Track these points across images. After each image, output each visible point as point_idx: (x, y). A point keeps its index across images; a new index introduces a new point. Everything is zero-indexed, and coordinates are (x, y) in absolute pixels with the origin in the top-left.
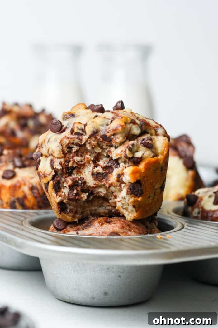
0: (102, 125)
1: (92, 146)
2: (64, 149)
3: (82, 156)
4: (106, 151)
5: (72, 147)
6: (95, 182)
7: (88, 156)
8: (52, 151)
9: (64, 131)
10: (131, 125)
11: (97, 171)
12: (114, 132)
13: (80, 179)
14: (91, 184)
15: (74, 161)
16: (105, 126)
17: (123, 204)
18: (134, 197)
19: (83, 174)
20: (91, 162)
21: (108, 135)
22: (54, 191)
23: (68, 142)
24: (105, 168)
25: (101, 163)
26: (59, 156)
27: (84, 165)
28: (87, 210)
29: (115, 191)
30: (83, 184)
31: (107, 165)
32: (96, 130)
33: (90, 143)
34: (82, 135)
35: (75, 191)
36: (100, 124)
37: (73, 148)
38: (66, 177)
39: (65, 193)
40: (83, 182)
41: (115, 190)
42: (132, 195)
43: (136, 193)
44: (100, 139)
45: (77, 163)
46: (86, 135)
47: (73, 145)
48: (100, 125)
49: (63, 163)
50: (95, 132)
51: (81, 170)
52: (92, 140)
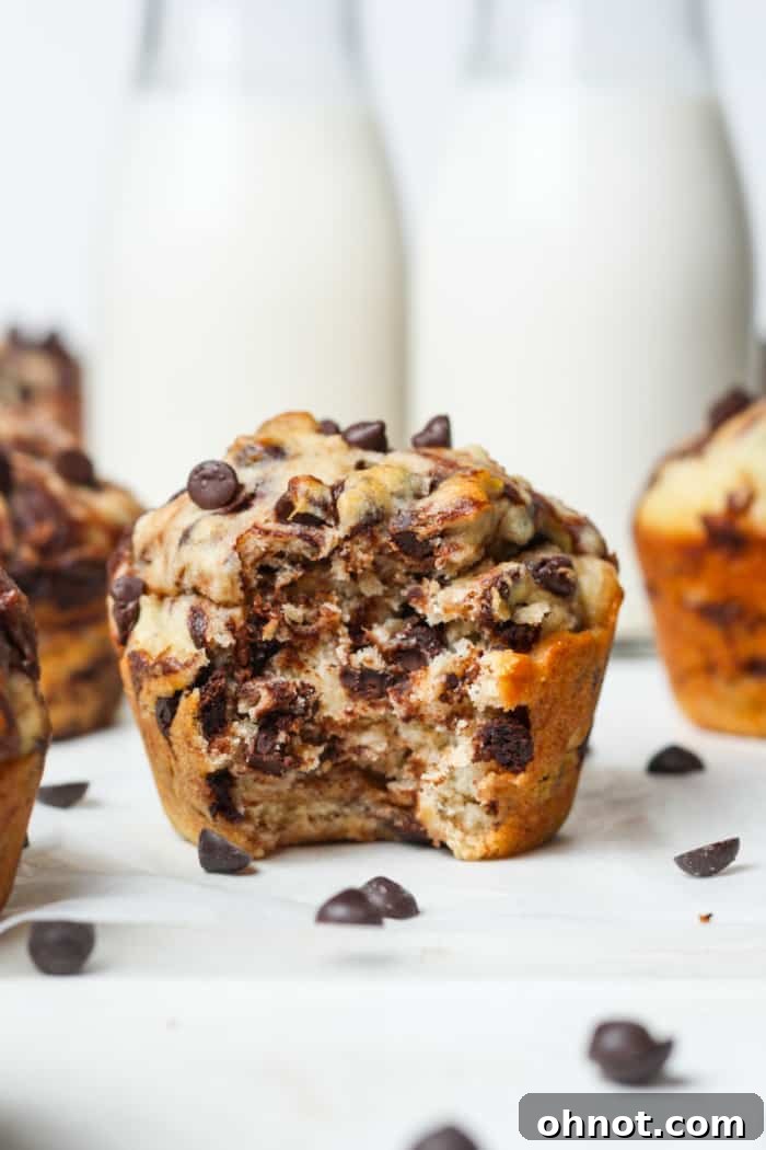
0: (401, 496)
1: (355, 568)
2: (247, 571)
3: (308, 605)
4: (404, 593)
5: (275, 566)
6: (352, 704)
7: (334, 608)
8: (201, 575)
9: (246, 504)
10: (505, 503)
11: (362, 665)
12: (447, 524)
13: (302, 692)
14: (335, 712)
15: (282, 623)
16: (410, 500)
17: (445, 800)
18: (497, 772)
19: (308, 672)
20: (343, 630)
21: (422, 531)
22: (201, 731)
23: (266, 548)
24: (391, 656)
25: (380, 633)
26: (229, 597)
27: (315, 638)
28: (299, 816)
29: (421, 746)
30: (310, 711)
31: (405, 644)
32: (378, 511)
33: (347, 558)
34: (320, 523)
35: (282, 737)
36: (395, 490)
37: (278, 573)
38: (245, 680)
39: (243, 739)
40: (311, 704)
41: (423, 741)
42: (493, 763)
43: (508, 757)
44: (390, 547)
45: (291, 630)
46: (337, 529)
47: (280, 561)
48: (392, 494)
49: (240, 623)
50: (375, 516)
51: (302, 656)
52: (356, 548)
